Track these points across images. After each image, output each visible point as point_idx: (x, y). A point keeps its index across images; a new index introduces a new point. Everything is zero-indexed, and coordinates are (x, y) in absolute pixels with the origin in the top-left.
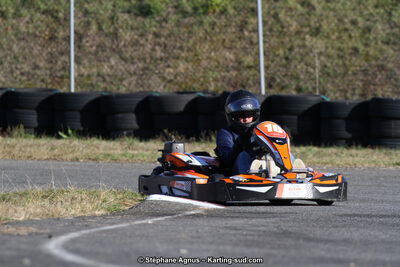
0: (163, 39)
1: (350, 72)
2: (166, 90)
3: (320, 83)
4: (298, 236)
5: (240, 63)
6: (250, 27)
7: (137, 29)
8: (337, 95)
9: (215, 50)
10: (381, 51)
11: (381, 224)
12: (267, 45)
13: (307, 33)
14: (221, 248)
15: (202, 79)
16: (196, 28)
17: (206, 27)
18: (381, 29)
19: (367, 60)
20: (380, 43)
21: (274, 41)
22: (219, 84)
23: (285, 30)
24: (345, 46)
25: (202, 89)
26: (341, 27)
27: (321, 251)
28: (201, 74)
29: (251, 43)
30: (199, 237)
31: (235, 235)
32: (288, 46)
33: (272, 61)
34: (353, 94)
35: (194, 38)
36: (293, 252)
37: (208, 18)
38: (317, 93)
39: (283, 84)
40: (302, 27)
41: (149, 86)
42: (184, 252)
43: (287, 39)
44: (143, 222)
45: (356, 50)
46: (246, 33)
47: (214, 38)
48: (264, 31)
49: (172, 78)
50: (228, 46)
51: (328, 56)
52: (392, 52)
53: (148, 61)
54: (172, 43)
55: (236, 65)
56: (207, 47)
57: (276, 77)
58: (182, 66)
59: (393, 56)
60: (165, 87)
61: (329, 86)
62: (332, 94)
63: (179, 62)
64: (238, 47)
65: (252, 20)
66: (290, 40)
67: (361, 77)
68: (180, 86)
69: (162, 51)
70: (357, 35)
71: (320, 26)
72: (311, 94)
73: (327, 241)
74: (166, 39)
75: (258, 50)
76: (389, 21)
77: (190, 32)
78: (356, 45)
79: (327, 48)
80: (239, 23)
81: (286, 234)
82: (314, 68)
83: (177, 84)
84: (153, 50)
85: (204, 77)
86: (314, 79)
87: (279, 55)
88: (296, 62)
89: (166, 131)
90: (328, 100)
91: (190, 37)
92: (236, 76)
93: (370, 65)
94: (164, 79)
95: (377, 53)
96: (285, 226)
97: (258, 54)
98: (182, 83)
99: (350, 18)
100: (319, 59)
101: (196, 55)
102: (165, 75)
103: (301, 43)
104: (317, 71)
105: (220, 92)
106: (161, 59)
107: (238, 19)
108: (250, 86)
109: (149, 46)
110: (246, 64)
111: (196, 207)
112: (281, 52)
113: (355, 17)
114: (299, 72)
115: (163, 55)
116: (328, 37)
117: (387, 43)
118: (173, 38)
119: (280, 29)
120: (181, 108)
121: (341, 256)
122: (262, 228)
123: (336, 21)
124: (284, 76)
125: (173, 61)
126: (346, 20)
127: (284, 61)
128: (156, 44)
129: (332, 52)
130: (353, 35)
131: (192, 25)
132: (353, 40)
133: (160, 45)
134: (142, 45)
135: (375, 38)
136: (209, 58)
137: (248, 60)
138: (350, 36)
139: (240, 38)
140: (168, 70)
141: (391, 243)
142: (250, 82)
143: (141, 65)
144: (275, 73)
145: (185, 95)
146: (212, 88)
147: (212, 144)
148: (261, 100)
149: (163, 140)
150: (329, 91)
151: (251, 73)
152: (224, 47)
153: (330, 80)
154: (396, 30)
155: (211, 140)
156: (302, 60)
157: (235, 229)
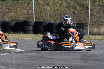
0: (8, 7)
1: (57, 15)
2: (9, 20)
3: (49, 18)
4: (44, 58)
5: (28, 13)
6: (31, 4)
7: (1, 4)
8: (53, 21)
9: (22, 10)
10: (65, 10)
11: (65, 54)
12: (35, 8)
13: (46, 5)
14: (24, 61)
15: (18, 17)
16: (16, 4)
17: (19, 4)
18: (65, 4)
19: (61, 12)
20: (64, 8)
21: (37, 7)
22: (23, 19)
23: (40, 4)
24: (55, 8)
25: (18, 20)
26: (54, 3)
27: (50, 61)
28: (18, 16)
29: (31, 8)
30: (17, 58)
31: (27, 58)
32: (41, 9)
33: (37, 13)
34: (58, 21)
35: (16, 7)
36: (42, 62)
37: (20, 1)
38: (48, 21)
39: (39, 18)
40: (44, 3)
41: (4, 19)
42: (14, 62)
43: (40, 7)
44: (3, 54)
45: (58, 9)
46: (30, 5)
47: (21, 7)
48: (34, 5)
49: (10, 17)
50: (25, 9)
51: (51, 11)
52: (67, 10)
53: (4, 12)
54: (10, 8)
55: (27, 13)
56: (19, 9)
57: (37, 17)
58: (13, 14)
59: (68, 11)
60: (8, 19)
61: (51, 19)
62: (52, 21)
64: (28, 9)
65: (31, 2)
66: (41, 7)
67: (60, 16)
68: (13, 19)
69: (8, 10)
70: (59, 5)
71: (49, 3)
72: (46, 21)
73: (51, 59)
74: (9, 7)
75: (33, 9)
76: (67, 2)
77: (15, 5)
78: (58, 8)
79: (51, 9)
80: (28, 3)
81: (40, 57)
82: (47, 14)
83: (12, 18)
84: (5, 10)
85: (19, 17)
86: (47, 17)
87: (38, 11)
88: (43, 13)
89: (9, 31)
90: (51, 22)
92: (27, 17)
93: (62, 13)
94: (8, 17)
95: (64, 10)
96: (40, 55)
97: (33, 11)
98: (13, 18)
99: (57, 1)
100: (49, 12)
101: (17, 11)
102: (9, 16)
103: (44, 8)
104: (48, 15)
105: (23, 21)
106: (8, 12)
107: (27, 2)
108: (31, 19)
109: (4, 9)
110: (30, 13)
111: (17, 50)
112: (39, 10)
113: (58, 1)
114: (43, 15)
115: (8, 11)
116: (51, 6)
117: (66, 8)
118: (11, 7)
119: (38, 4)
120: (13, 25)
121: (55, 63)
122: (34, 56)
123: (53, 2)
124: (40, 16)
125: (11, 13)
126: (56, 2)
127: (39, 13)
128: (6, 8)
129: (52, 10)
130: (57, 5)
131: (15, 3)
132: (58, 7)
133: (7, 8)
134: (3, 9)
135: (63, 6)
136: (20, 12)
137: (30, 12)
138: (57, 6)
139: (28, 7)
140: (9, 15)
141: (67, 59)
142: (31, 18)
143: (2, 14)
144: (37, 16)
145: (14, 21)
146: (21, 20)
147: (21, 34)
148: (34, 23)
149: (8, 33)
150: (51, 20)
151: (31, 16)
152: (24, 9)
153: (52, 17)
154: (69, 4)
155: (21, 33)
156: (44, 12)
157: (27, 56)
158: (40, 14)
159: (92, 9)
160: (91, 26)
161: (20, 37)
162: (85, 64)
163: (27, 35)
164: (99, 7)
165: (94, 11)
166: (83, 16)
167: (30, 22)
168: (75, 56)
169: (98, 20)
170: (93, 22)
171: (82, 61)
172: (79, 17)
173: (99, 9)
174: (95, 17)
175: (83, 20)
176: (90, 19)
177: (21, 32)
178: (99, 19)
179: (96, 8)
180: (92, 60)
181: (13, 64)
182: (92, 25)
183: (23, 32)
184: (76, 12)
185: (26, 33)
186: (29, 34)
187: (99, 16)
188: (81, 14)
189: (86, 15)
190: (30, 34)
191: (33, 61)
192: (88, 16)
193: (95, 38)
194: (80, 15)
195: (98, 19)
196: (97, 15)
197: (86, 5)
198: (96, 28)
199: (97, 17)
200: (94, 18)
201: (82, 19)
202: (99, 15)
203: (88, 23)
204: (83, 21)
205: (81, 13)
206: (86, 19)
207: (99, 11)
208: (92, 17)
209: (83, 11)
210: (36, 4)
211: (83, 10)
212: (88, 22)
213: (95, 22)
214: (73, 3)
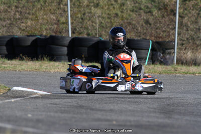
0: (20, 9)
1: (114, 26)
3: (99, 31)
4: (87, 108)
5: (59, 21)
7: (7, 4)
8: (107, 37)
9: (46, 15)
10: (129, 15)
11: (129, 102)
12: (72, 12)
13: (92, 6)
14: (49, 114)
15: (39, 29)
16: (36, 3)
17: (41, 3)
18: (129, 4)
19: (122, 20)
20: (129, 11)
21: (76, 10)
22: (48, 32)
23: (81, 4)
24: (111, 12)
25: (39, 34)
26: (109, 3)
27: (98, 115)
28: (39, 26)
29: (64, 11)
30: (37, 108)
31: (56, 107)
32: (83, 13)
33: (75, 20)
35: (35, 9)
36: (85, 116)
38: (98, 36)
39: (80, 32)
40: (90, 3)
41: (13, 32)
42: (30, 115)
43: (82, 9)
44: (10, 100)
45: (117, 14)
46: (62, 6)
47: (46, 9)
48: (70, 5)
49: (25, 28)
50: (53, 12)
51: (103, 18)
52: (135, 15)
53: (12, 20)
54: (24, 11)
55: (56, 22)
56: (42, 13)
57: (77, 28)
58: (29, 23)
60: (21, 33)
63: (28, 20)
64: (58, 13)
66: (84, 10)
68: (28, 33)
69: (19, 15)
70: (118, 7)
71: (99, 3)
72: (94, 37)
73: (101, 110)
75: (68, 14)
76: (134, 0)
77: (33, 6)
78: (117, 12)
79: (102, 14)
80: (58, 1)
81: (81, 107)
82: (96, 23)
83: (27, 31)
84: (15, 14)
85: (41, 28)
86: (96, 29)
87: (78, 17)
88: (87, 21)
89: (21, 55)
90: (103, 39)
91: (33, 8)
92: (57, 28)
93: (124, 23)
94: (20, 29)
95: (127, 16)
96: (81, 103)
97: (68, 17)
98: (29, 31)
100: (98, 19)
101: (36, 17)
102: (21, 27)
103: (89, 11)
104: (97, 25)
105: (49, 36)
106: (19, 19)
108: (64, 33)
109: (13, 12)
110: (61, 21)
111: (36, 93)
112: (79, 15)
114: (88, 26)
115: (20, 17)
116: (103, 8)
117: (133, 11)
118: (25, 8)
119: (79, 4)
120: (29, 43)
121: (109, 118)
122: (69, 104)
123: (107, 0)
124: (81, 28)
125: (25, 20)
127: (81, 20)
128: (16, 11)
129: (104, 15)
130: (115, 7)
131: (34, 2)
132: (116, 9)
133: (18, 12)
134: (9, 12)
135: (126, 9)
136: (43, 19)
137: (63, 20)
138: (114, 8)
139: (58, 9)
140: (22, 24)
141: (134, 111)
142: (64, 31)
143: (9, 22)
144: (76, 26)
145: (31, 37)
146: (44, 34)
147: (45, 62)
148: (69, 40)
149: (20, 60)
150: (103, 35)
151: (64, 26)
152: (51, 13)
153: (104, 30)
154: (137, 5)
155: (44, 60)
156: (90, 19)
157: (56, 104)
158: (81, 23)
159: (182, 15)
160: (180, 46)
161: (42, 67)
162: (167, 121)
163: (57, 64)
164: (195, 10)
165: (186, 18)
166: (165, 28)
167: (63, 38)
168: (148, 105)
169: (194, 37)
170: (183, 39)
171: (162, 115)
172: (157, 30)
173: (195, 14)
174: (187, 30)
175: (164, 35)
176: (179, 34)
177: (45, 58)
178: (196, 33)
179: (190, 13)
180: (180, 113)
181: (27, 120)
182: (182, 44)
183: (48, 58)
184: (152, 20)
185: (55, 61)
186: (60, 61)
187: (195, 28)
188: (161, 25)
189: (171, 27)
190: (63, 62)
191: (66, 115)
192: (175, 28)
193: (186, 71)
194: (158, 25)
195: (194, 35)
196: (192, 27)
197: (172, 6)
198: (190, 51)
199: (191, 31)
200: (187, 32)
201: (162, 33)
202: (195, 26)
203: (174, 42)
204: (164, 38)
205: (160, 22)
206: (171, 34)
207: (196, 19)
208: (183, 29)
209: (164, 19)
210: (74, 4)
211: (166, 16)
212: (175, 39)
213: (187, 39)
214: (145, 3)
